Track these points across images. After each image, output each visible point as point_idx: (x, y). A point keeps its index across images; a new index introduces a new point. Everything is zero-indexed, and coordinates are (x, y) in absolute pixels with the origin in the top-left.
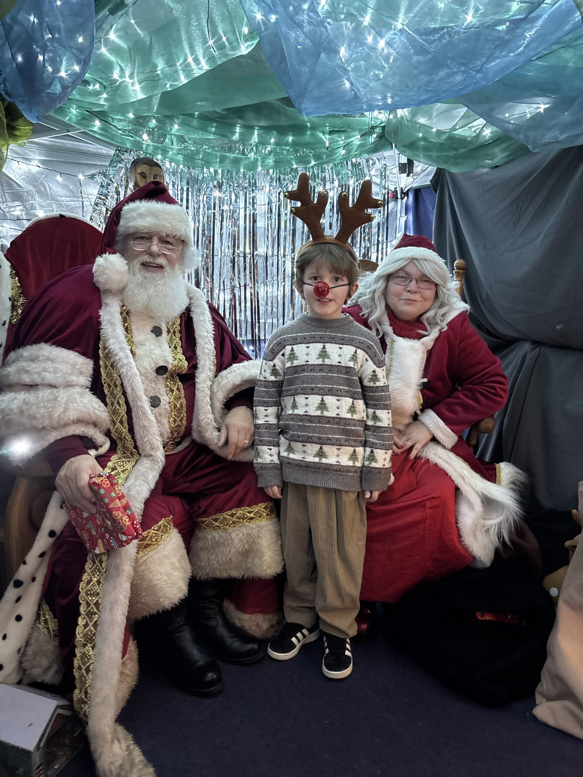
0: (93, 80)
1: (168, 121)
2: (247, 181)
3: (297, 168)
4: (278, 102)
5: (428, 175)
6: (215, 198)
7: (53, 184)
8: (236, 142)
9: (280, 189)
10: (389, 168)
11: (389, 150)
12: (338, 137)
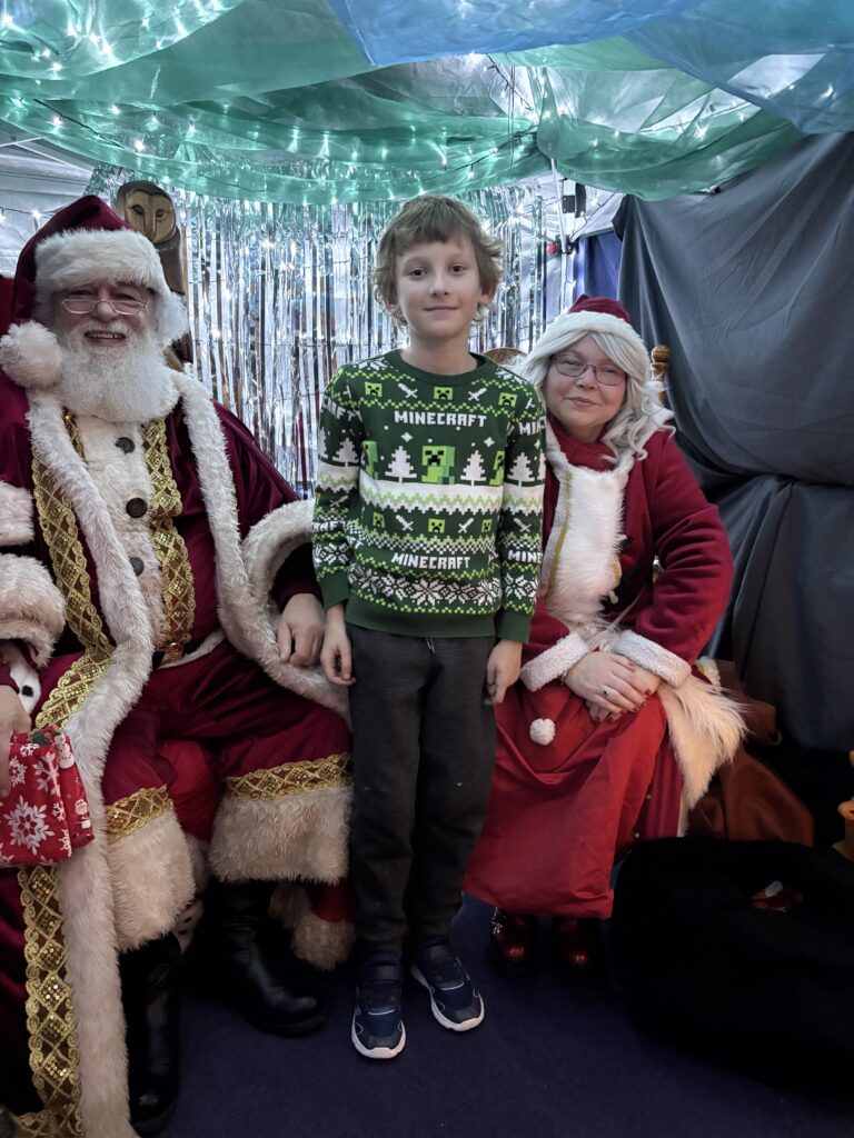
0: (38, 42)
1: (177, 118)
4: (361, 88)
6: (263, 251)
8: (294, 157)
9: (371, 237)
10: (547, 203)
11: (546, 173)
12: (461, 149)
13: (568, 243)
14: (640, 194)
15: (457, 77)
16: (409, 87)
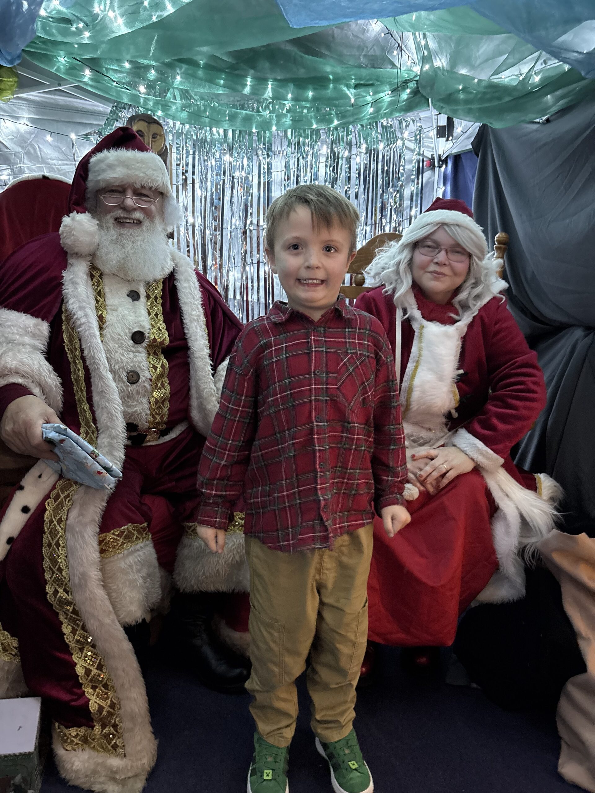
0: (75, 18)
1: (169, 71)
4: (295, 49)
5: (468, 138)
6: (225, 164)
7: (43, 145)
9: (299, 154)
10: (425, 130)
11: (425, 109)
12: (364, 92)
13: (440, 159)
14: (491, 123)
15: (363, 40)
16: (329, 48)
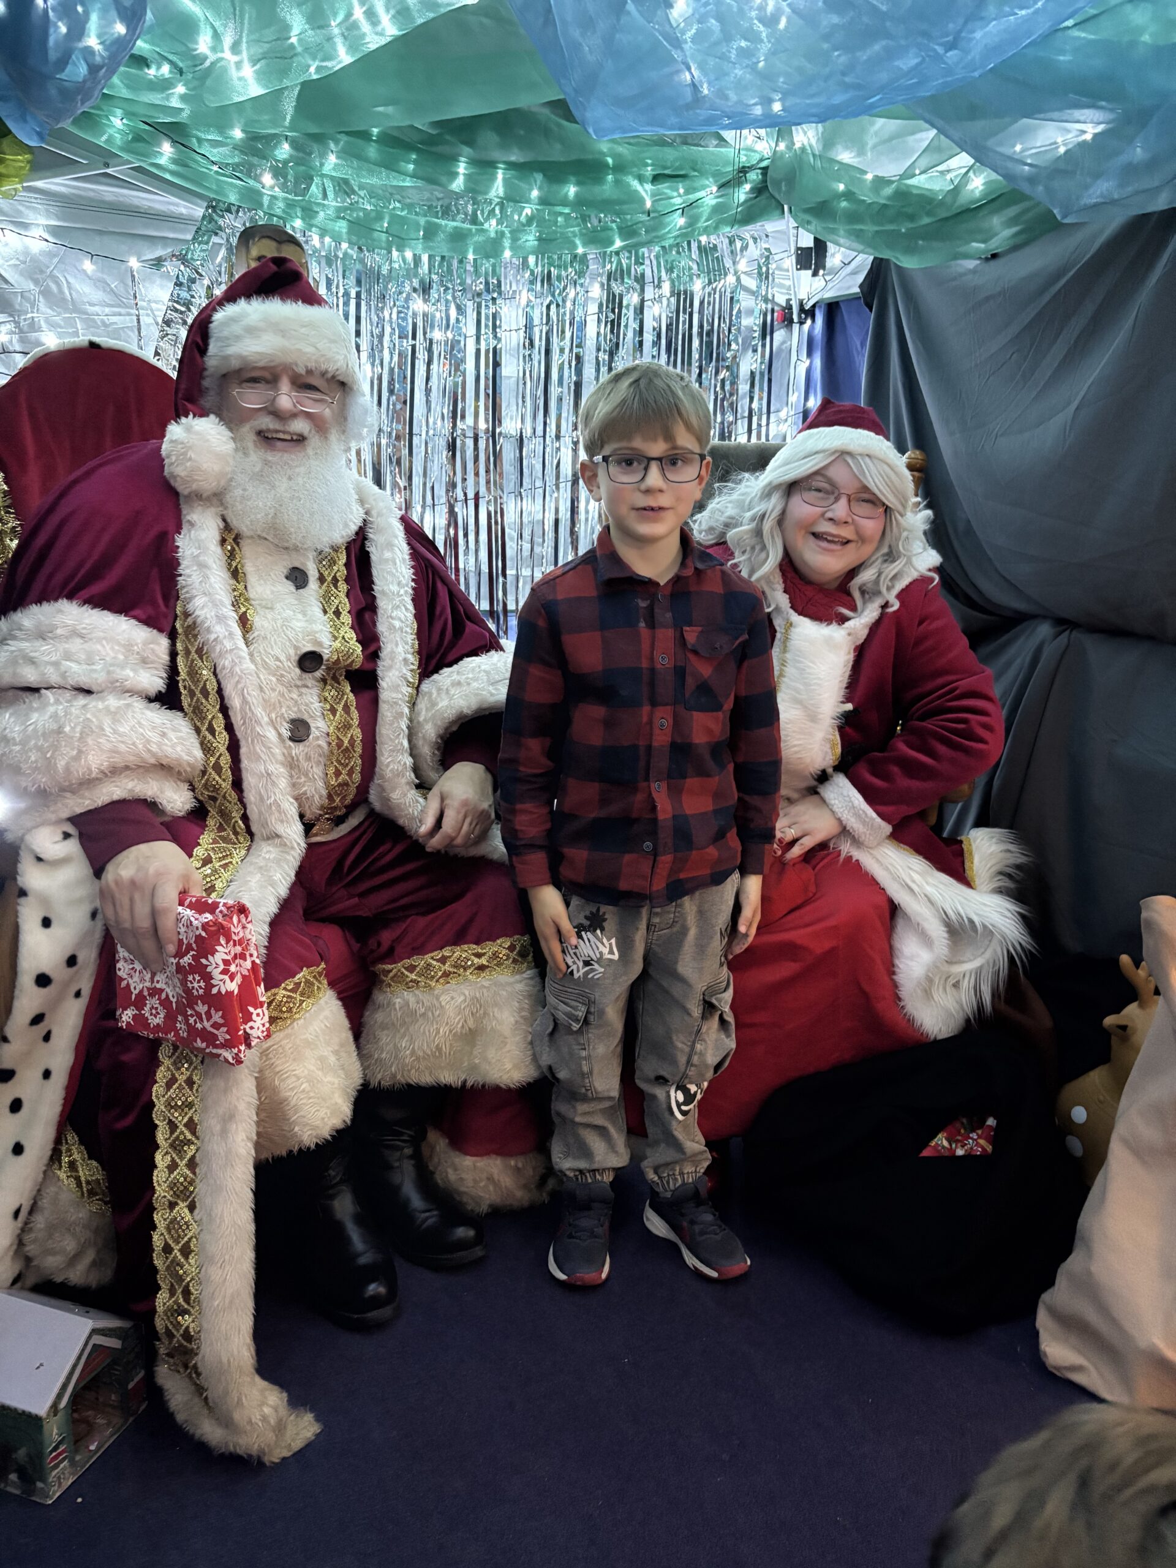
0: (156, 56)
1: (315, 147)
2: (482, 280)
3: (585, 255)
4: (546, 111)
5: (854, 273)
6: (415, 315)
7: (75, 277)
8: (458, 196)
9: (550, 298)
10: (777, 257)
11: (777, 218)
12: (670, 188)
13: (802, 309)
